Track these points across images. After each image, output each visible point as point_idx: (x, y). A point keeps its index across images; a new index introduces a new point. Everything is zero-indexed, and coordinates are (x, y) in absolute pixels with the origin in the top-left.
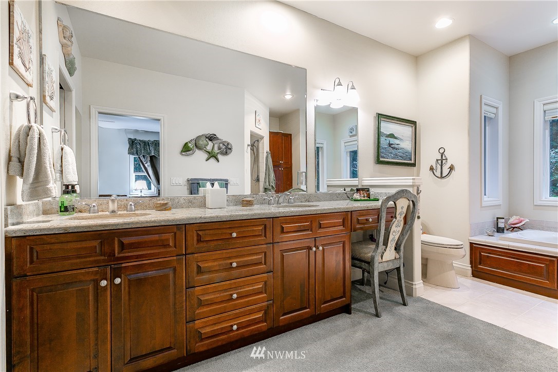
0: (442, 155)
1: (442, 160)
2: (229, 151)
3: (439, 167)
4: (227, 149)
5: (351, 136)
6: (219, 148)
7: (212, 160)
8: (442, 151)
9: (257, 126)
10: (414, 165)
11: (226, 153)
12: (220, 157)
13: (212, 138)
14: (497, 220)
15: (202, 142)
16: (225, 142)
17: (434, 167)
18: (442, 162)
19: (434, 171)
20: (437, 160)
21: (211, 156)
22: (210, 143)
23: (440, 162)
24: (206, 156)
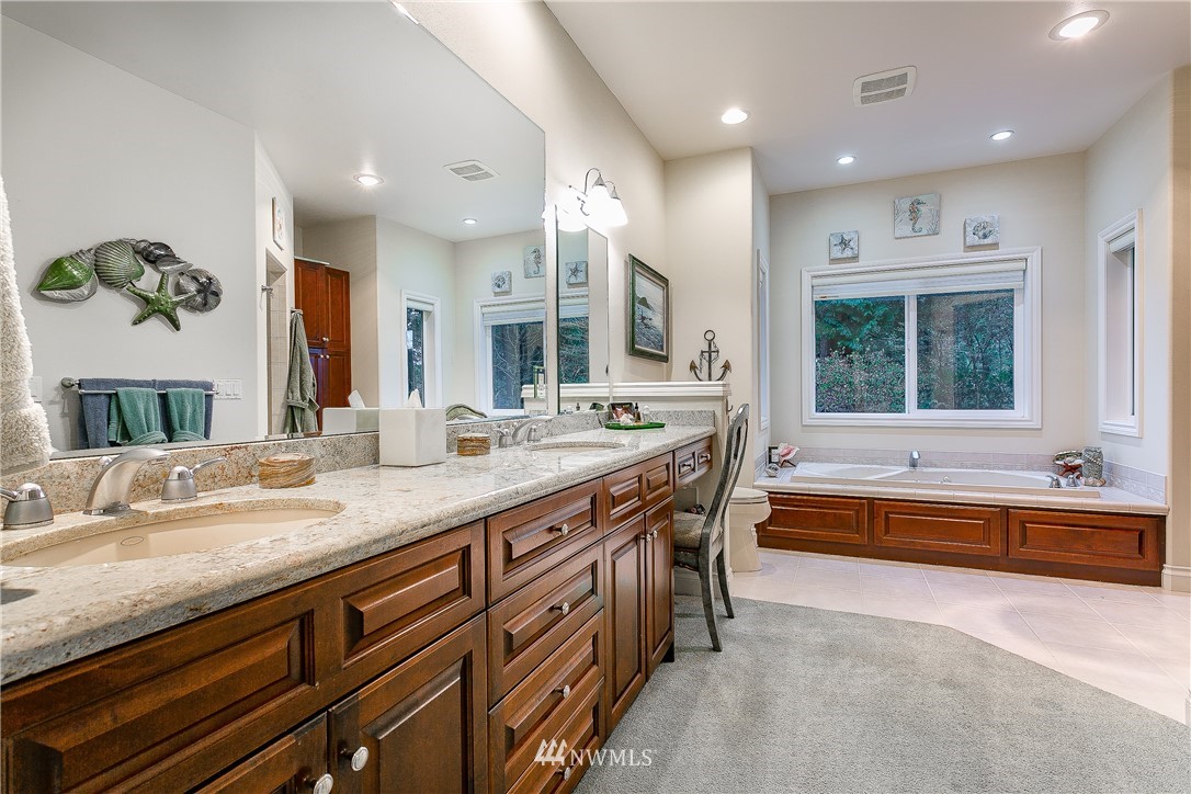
0: (710, 342)
1: (710, 352)
2: (211, 299)
3: (705, 364)
4: (207, 294)
5: (496, 294)
6: (179, 290)
7: (155, 325)
8: (709, 336)
9: (277, 239)
10: (665, 359)
11: (205, 307)
12: (182, 315)
13: (155, 255)
14: (770, 451)
15: (121, 263)
16: (199, 271)
17: (697, 364)
18: (710, 356)
19: (698, 372)
20: (702, 352)
21: (154, 311)
22: (148, 269)
23: (706, 355)
24: (133, 310)
